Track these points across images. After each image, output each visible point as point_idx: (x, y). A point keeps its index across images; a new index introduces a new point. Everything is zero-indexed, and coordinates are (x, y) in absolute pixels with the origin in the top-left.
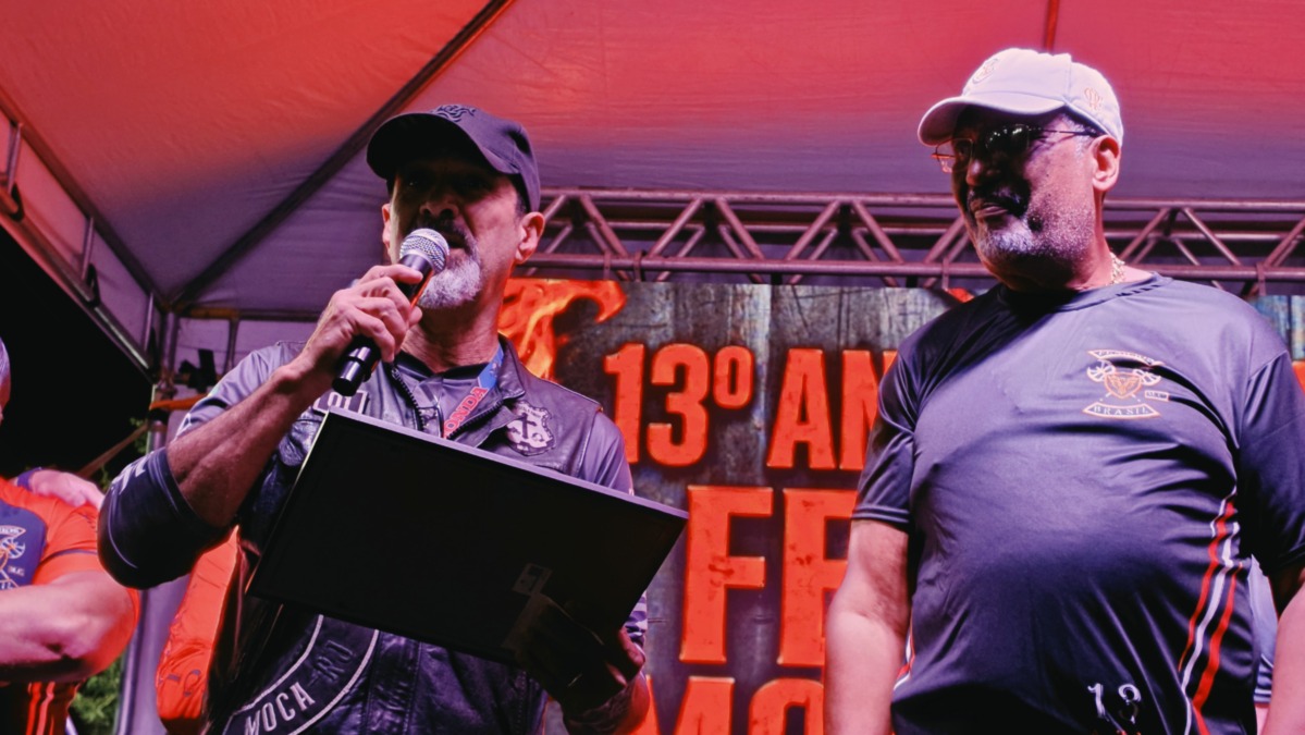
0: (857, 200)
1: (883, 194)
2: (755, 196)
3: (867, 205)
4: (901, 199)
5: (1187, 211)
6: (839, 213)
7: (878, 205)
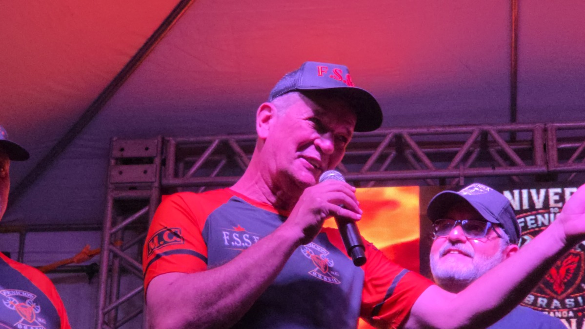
0: (405, 132)
1: (421, 127)
3: (411, 135)
4: (432, 130)
6: (394, 140)
7: (418, 134)
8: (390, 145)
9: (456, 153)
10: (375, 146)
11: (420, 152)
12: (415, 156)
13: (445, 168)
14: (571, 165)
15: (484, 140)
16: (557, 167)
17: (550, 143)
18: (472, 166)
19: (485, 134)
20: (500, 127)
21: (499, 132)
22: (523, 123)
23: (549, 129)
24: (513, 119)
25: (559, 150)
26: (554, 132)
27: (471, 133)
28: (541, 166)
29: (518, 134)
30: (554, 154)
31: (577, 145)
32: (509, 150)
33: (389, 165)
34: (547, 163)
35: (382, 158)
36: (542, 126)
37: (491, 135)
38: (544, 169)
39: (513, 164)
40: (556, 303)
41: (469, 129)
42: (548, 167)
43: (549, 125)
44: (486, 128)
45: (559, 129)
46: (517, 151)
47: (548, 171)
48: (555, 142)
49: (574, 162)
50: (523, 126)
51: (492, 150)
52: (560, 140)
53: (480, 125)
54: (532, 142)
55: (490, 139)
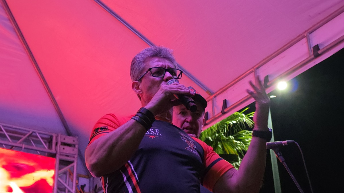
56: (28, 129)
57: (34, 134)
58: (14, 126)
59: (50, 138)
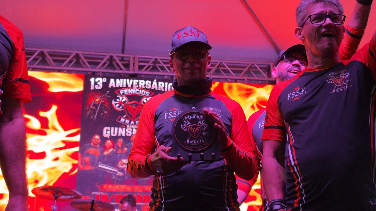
0: (80, 53)
1: (87, 51)
2: (54, 50)
3: (83, 54)
5: (159, 59)
6: (76, 55)
7: (85, 54)
8: (74, 57)
9: (100, 63)
10: (68, 57)
11: (85, 61)
12: (83, 62)
13: (95, 68)
14: (143, 72)
15: (111, 59)
16: (137, 72)
17: (136, 63)
18: (105, 69)
19: (111, 57)
20: (117, 55)
21: (117, 56)
22: (127, 54)
23: (136, 58)
24: (123, 52)
25: (139, 66)
26: (137, 58)
27: (106, 56)
28: (131, 71)
29: (124, 58)
30: (137, 67)
31: (146, 64)
32: (120, 63)
33: (73, 65)
34: (134, 70)
35: (70, 62)
36: (133, 56)
37: (114, 58)
38: (133, 72)
39: (121, 69)
40: (132, 122)
41: (105, 54)
42: (134, 72)
43: (136, 56)
44: (112, 54)
45: (140, 58)
46: (123, 64)
47: (134, 74)
48: (138, 62)
49: (144, 70)
50: (126, 55)
51: (114, 63)
52: (140, 62)
53: (110, 53)
54: (129, 61)
55: (113, 58)
56: (247, 63)
57: (253, 66)
58: (235, 62)
59: (268, 67)
